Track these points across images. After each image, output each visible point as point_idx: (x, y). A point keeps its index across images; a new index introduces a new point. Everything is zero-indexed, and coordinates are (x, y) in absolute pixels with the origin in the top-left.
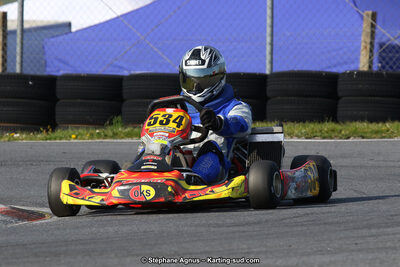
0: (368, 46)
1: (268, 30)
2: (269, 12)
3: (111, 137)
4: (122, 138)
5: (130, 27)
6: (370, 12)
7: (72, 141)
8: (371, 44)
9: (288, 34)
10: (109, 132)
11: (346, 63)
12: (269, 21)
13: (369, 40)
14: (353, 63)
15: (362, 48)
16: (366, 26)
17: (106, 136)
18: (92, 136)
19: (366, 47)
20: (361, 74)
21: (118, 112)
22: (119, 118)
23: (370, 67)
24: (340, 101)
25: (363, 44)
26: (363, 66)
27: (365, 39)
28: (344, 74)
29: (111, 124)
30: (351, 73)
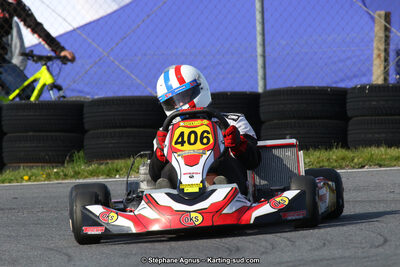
0: (383, 55)
1: (259, 39)
2: (258, 16)
3: (72, 177)
4: (86, 177)
5: (90, 41)
6: (383, 13)
7: (25, 183)
8: (386, 50)
9: (283, 43)
10: (70, 171)
11: (355, 76)
12: (259, 28)
13: (382, 47)
14: (364, 75)
15: (375, 56)
16: (378, 31)
17: (66, 176)
18: (49, 177)
19: (379, 56)
20: (374, 88)
21: (80, 147)
22: (81, 153)
23: (385, 79)
24: (351, 122)
25: (376, 52)
26: (377, 78)
27: (378, 45)
28: (354, 88)
29: (71, 160)
30: (363, 88)
